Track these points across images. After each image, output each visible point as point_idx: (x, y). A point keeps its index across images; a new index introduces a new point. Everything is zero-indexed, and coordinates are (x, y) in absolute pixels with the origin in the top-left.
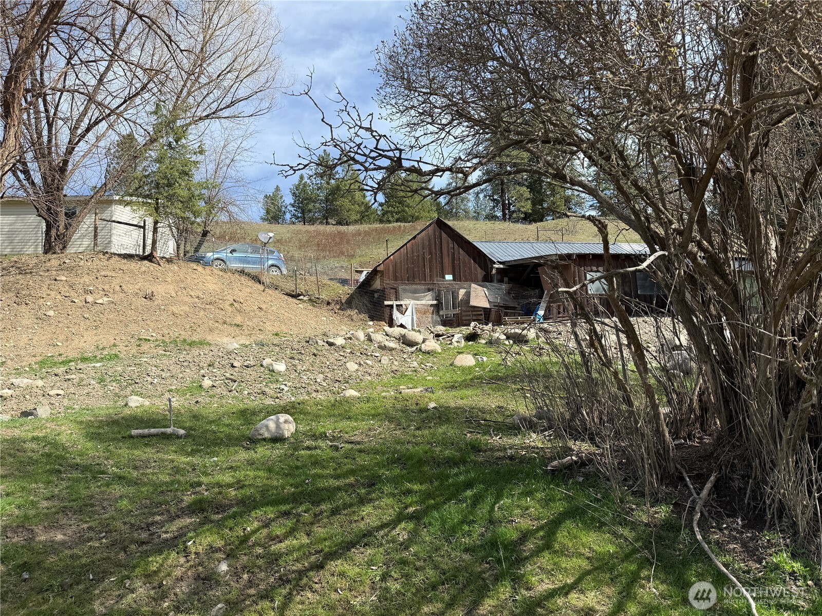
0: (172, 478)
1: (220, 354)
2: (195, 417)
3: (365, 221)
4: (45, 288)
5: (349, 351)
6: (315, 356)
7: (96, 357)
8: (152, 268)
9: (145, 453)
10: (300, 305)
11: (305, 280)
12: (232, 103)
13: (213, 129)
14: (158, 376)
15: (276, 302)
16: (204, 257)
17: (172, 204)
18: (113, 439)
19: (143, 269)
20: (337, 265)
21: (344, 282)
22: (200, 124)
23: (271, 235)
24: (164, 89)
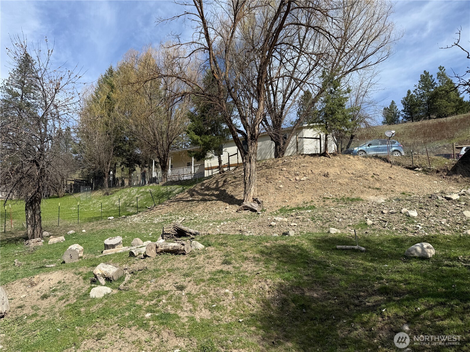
0: (364, 273)
1: (374, 206)
2: (367, 241)
3: (460, 112)
4: (278, 175)
5: (464, 203)
6: (438, 207)
7: (304, 207)
8: (326, 160)
9: (347, 258)
10: (416, 174)
11: (419, 158)
12: (364, 58)
13: (354, 77)
14: (341, 217)
15: (399, 173)
16: (353, 151)
17: (335, 124)
18: (329, 250)
19: (322, 161)
20: (441, 145)
21: (448, 156)
22: (346, 76)
23: (393, 132)
24: (327, 62)
